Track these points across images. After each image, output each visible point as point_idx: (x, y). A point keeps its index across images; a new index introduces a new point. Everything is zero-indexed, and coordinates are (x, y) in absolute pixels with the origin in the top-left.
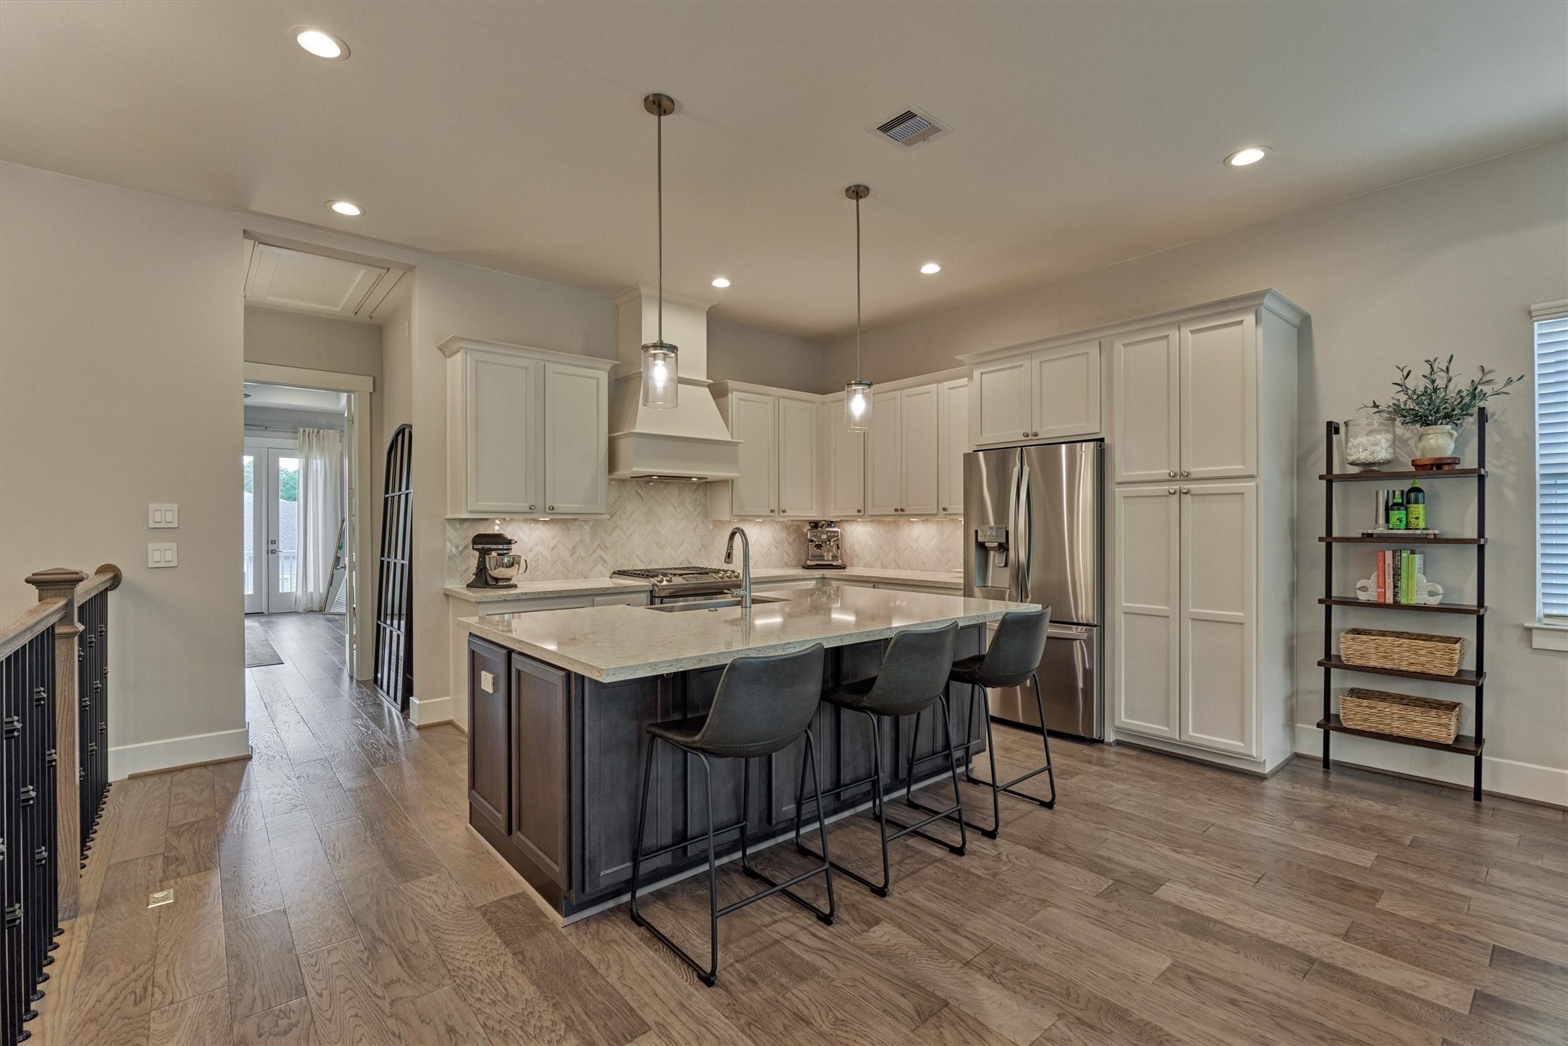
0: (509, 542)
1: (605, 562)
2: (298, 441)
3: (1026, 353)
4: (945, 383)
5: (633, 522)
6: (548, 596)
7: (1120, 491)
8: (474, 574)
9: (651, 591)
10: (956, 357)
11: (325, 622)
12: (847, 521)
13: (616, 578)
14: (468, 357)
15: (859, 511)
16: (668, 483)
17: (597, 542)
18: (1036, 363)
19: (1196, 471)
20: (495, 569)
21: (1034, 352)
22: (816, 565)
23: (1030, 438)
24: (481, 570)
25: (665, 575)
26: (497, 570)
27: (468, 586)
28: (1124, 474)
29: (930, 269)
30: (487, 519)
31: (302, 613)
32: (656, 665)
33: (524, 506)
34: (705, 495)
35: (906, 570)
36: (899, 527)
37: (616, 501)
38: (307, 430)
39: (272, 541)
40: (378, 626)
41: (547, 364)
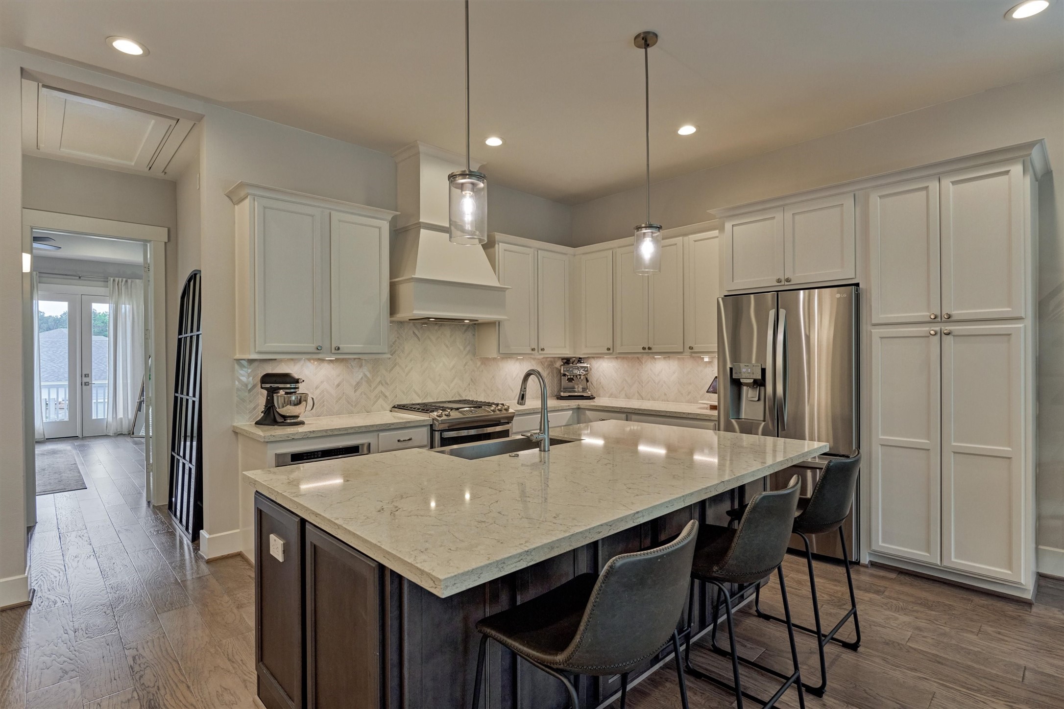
0: (297, 381)
1: (386, 397)
2: (108, 289)
3: (779, 206)
4: (690, 236)
5: (411, 360)
6: (336, 433)
7: (876, 332)
8: (262, 412)
9: (431, 425)
10: (707, 211)
11: (131, 444)
12: (593, 357)
13: (396, 412)
14: (256, 203)
15: (609, 349)
16: (441, 325)
17: (378, 379)
18: (788, 215)
19: (957, 313)
20: (283, 407)
21: (786, 205)
22: (569, 396)
23: (783, 283)
24: (269, 408)
25: (444, 409)
26: (285, 408)
27: (257, 423)
28: (880, 316)
29: (687, 130)
30: (276, 359)
31: (113, 436)
32: (504, 563)
33: (311, 347)
34: (474, 335)
35: (649, 400)
36: (642, 363)
37: (396, 341)
38: (117, 279)
39: (85, 375)
40: (173, 457)
41: (333, 212)
